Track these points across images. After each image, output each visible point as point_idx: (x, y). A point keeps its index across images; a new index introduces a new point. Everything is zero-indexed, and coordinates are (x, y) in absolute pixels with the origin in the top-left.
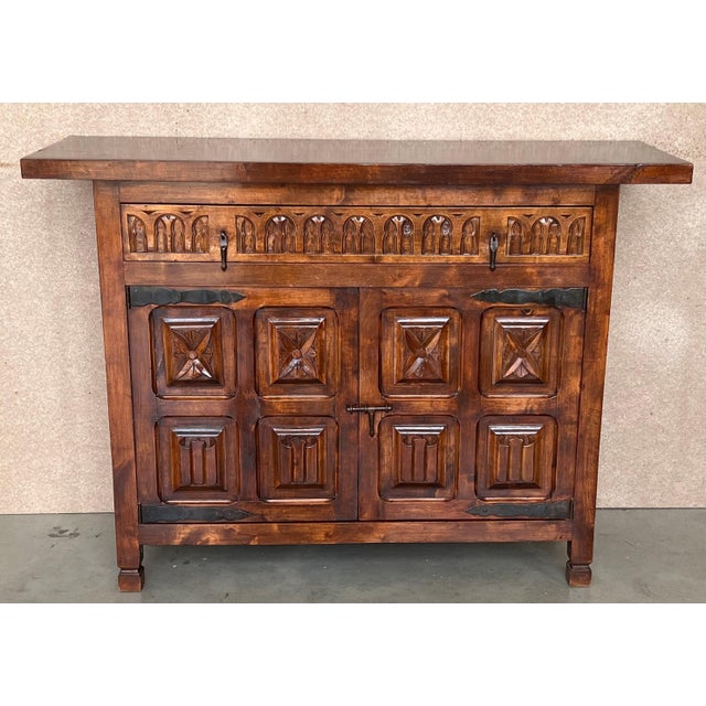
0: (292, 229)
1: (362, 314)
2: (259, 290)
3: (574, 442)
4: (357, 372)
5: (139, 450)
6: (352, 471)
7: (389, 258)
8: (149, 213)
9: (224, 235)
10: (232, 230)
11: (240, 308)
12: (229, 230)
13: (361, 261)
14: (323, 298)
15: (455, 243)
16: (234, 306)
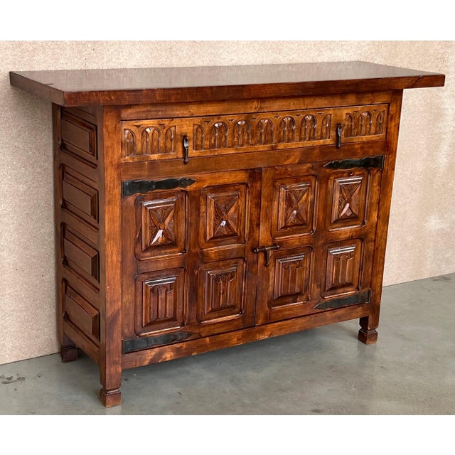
0: (226, 131)
1: (263, 185)
2: (204, 176)
3: (372, 253)
4: (258, 225)
5: (124, 301)
6: (253, 293)
7: (281, 146)
8: (138, 126)
9: (184, 138)
10: (190, 135)
11: (192, 189)
12: (188, 135)
13: (266, 149)
14: (242, 177)
15: (318, 133)
16: (188, 188)
